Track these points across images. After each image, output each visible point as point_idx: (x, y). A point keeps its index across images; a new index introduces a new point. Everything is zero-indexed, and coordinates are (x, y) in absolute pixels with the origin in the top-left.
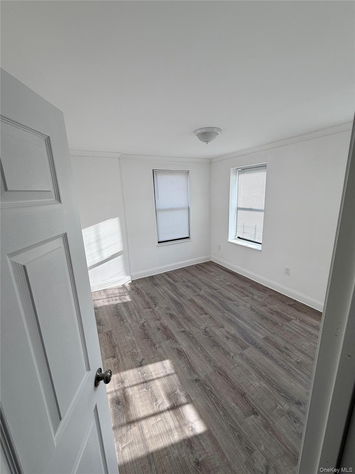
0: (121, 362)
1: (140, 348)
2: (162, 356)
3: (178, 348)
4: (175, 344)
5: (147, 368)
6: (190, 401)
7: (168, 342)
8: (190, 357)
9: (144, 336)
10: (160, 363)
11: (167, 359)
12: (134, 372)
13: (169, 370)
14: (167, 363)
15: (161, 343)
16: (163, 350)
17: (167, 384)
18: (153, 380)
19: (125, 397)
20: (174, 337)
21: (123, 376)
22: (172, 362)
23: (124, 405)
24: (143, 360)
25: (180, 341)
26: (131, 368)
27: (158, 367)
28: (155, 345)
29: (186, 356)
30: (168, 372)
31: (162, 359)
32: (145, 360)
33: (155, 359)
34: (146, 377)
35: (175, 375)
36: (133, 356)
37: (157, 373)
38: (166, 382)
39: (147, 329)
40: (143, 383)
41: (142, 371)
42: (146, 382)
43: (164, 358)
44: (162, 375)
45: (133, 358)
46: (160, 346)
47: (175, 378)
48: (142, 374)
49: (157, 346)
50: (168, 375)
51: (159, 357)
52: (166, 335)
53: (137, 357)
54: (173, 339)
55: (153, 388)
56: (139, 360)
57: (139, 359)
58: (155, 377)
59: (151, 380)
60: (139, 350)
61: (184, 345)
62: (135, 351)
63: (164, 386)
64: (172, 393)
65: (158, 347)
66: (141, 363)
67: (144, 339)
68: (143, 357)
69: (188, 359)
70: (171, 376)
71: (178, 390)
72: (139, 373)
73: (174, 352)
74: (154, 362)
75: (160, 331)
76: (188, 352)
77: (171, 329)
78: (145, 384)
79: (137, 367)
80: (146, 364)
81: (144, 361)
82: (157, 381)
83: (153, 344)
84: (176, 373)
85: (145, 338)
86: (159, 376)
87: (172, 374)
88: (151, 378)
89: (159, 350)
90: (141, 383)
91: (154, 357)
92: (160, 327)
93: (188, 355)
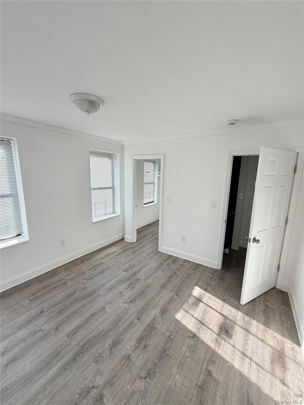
0: (207, 358)
1: (181, 350)
2: (176, 323)
3: (161, 315)
4: (157, 319)
5: (193, 329)
6: (190, 295)
7: (158, 327)
8: (164, 304)
9: (164, 358)
10: (182, 322)
11: (175, 318)
12: (204, 337)
13: (182, 312)
14: (179, 316)
15: (163, 332)
16: (169, 325)
17: (192, 309)
18: (196, 319)
19: (221, 329)
20: (149, 324)
21: (213, 344)
22: (176, 313)
23: (224, 327)
24: (189, 337)
25: (152, 317)
26: (203, 342)
27: (186, 320)
28: (169, 337)
29: (164, 307)
30: (184, 312)
31: (178, 322)
32: (188, 335)
33: (182, 327)
34: (198, 325)
35: (183, 307)
36: (193, 350)
37: (190, 319)
38: (191, 311)
39: (153, 362)
40: (204, 324)
41: (198, 331)
42: (201, 323)
43: (176, 320)
44: (189, 315)
45: (195, 348)
46: (167, 331)
47: (185, 307)
48: (200, 330)
49: (168, 334)
50: (186, 311)
51: (178, 326)
52: (151, 332)
53: (192, 345)
54: (153, 324)
55: (201, 315)
56: (193, 340)
57: (192, 342)
58: (194, 319)
59: (198, 320)
60: (184, 349)
61: (154, 312)
62: (188, 352)
63: (194, 310)
64: (194, 304)
65: (169, 332)
66: (193, 337)
67: (168, 355)
68: (188, 339)
69: (165, 304)
70: (186, 309)
71: (190, 302)
72: (201, 332)
73: (166, 316)
74: (184, 326)
75: (148, 343)
76: (160, 307)
77: (140, 333)
78: (204, 322)
79: (199, 338)
80: (191, 332)
81: (190, 335)
82: (195, 316)
83: (169, 339)
84: (181, 307)
85: (166, 354)
86: (191, 317)
87: (184, 309)
88: (197, 321)
89: (171, 329)
90: (205, 325)
91: (181, 329)
92: (142, 347)
93: (163, 305)
